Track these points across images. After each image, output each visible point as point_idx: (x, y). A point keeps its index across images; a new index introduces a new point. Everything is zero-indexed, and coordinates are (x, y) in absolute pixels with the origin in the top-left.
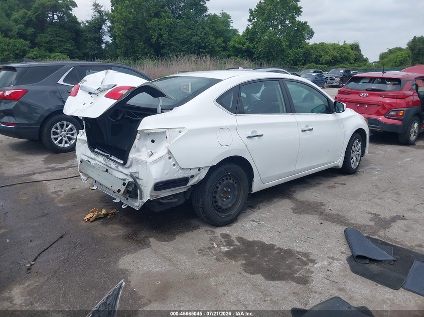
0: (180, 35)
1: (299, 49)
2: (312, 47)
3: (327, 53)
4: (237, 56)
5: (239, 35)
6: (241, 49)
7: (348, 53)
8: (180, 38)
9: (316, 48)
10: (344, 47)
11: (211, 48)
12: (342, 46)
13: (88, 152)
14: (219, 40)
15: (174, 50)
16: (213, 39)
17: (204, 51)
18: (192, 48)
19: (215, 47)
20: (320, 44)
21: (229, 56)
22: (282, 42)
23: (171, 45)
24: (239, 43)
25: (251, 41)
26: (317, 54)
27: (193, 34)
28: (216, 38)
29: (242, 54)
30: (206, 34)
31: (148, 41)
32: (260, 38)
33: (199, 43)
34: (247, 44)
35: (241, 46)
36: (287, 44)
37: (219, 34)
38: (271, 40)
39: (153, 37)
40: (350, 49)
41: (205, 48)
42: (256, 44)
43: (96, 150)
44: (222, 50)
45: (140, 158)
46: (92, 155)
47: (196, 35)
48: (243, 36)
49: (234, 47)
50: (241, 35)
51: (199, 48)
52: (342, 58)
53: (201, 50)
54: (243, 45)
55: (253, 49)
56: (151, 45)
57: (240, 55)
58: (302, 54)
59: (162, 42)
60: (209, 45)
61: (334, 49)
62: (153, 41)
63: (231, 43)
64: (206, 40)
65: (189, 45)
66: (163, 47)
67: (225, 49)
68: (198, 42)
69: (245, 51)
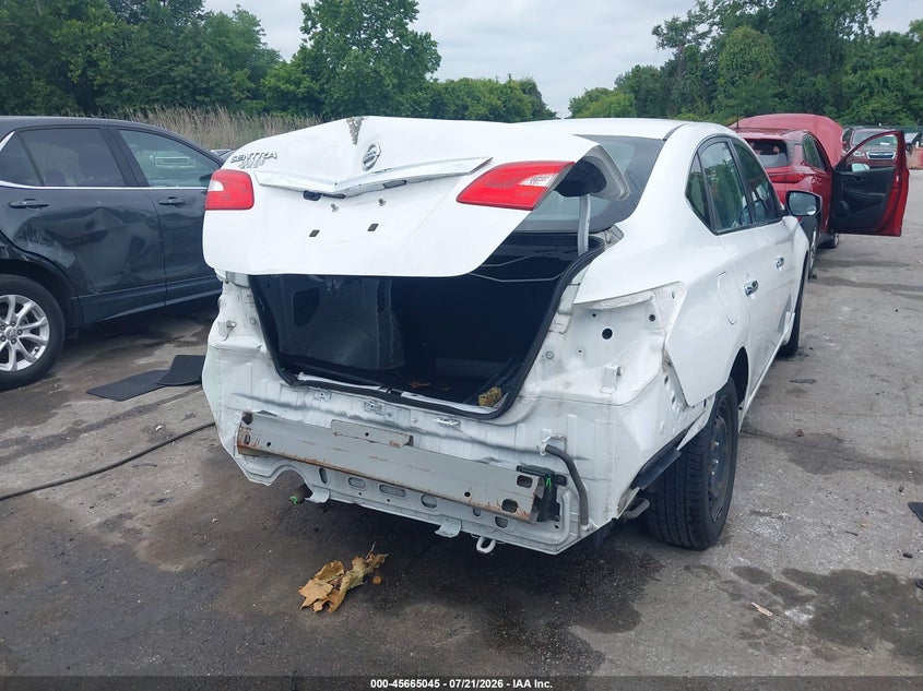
0: (142, 61)
1: (420, 93)
2: (446, 89)
3: (479, 100)
4: (284, 109)
5: (284, 63)
6: (294, 95)
7: (520, 100)
8: (141, 71)
9: (453, 89)
10: (509, 86)
11: (222, 92)
12: (505, 86)
13: (271, 386)
14: (240, 75)
15: (130, 100)
16: (226, 72)
17: (207, 99)
18: (175, 93)
19: (233, 90)
20: (461, 80)
21: (267, 110)
22: (383, 78)
23: (121, 87)
24: (288, 81)
25: (315, 76)
26: (459, 102)
27: (176, 59)
28: (232, 69)
29: (297, 106)
30: (205, 60)
31: (58, 76)
32: (334, 68)
33: (192, 81)
34: (307, 82)
35: (292, 88)
36: (395, 81)
37: (235, 59)
38: (359, 72)
39: (71, 67)
40: (521, 92)
41: (207, 92)
42: (327, 82)
43: (302, 377)
44: (247, 98)
45: (573, 390)
46: (291, 396)
47: (183, 63)
48: (293, 64)
49: (276, 89)
50: (289, 62)
51: (194, 92)
52: (508, 111)
53: (198, 98)
54: (298, 84)
55: (319, 93)
56: (68, 87)
57: (292, 108)
58: (428, 104)
59: (99, 80)
60: (217, 85)
61: (491, 91)
62: (75, 75)
63: (269, 81)
64: (209, 74)
65: (168, 87)
66: (100, 93)
67: (255, 95)
68: (189, 80)
69: (304, 99)
